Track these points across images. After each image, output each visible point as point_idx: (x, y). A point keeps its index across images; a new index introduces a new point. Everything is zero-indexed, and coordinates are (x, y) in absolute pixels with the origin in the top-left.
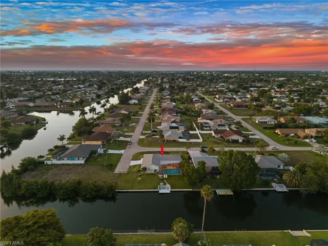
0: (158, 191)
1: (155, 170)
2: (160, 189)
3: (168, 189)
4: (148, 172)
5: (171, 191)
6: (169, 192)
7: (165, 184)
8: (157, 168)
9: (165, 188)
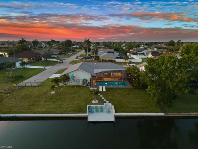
0: (86, 118)
1: (85, 81)
2: (91, 112)
3: (109, 112)
4: (71, 83)
5: (116, 117)
6: (113, 119)
7: (102, 102)
8: (88, 77)
9: (102, 111)
